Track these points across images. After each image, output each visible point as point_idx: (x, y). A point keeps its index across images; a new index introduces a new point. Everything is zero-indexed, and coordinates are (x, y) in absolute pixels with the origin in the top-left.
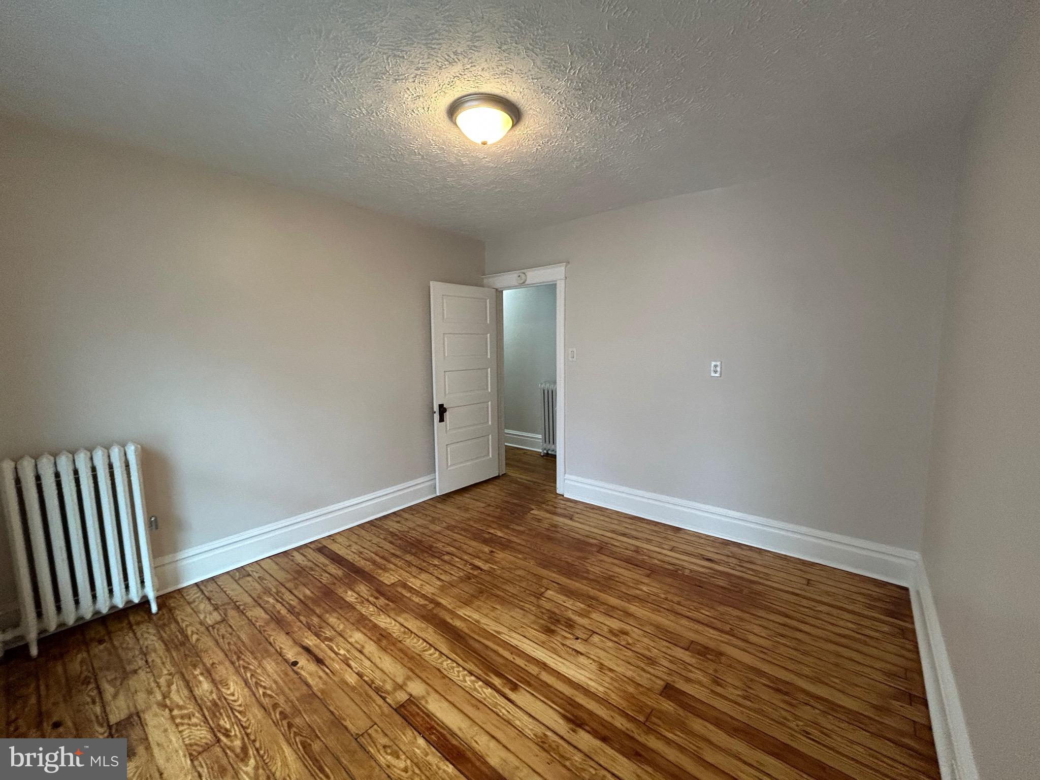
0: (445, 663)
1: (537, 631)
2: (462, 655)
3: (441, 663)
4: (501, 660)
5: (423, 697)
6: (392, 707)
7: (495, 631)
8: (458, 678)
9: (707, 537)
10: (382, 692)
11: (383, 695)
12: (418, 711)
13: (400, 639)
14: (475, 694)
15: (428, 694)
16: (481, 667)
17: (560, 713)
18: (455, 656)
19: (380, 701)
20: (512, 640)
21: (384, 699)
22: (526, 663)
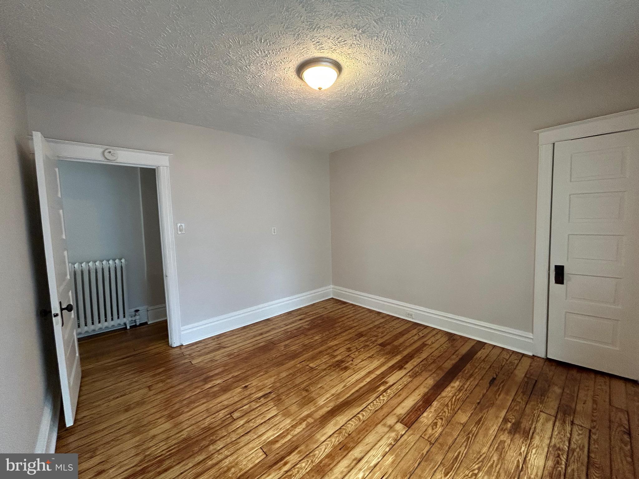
0: (370, 408)
1: (345, 372)
2: (363, 401)
3: (370, 410)
4: (367, 386)
5: (397, 416)
6: (407, 430)
7: (343, 387)
8: (382, 403)
9: (280, 316)
10: (398, 437)
11: (399, 437)
12: (407, 418)
13: (347, 435)
14: (391, 396)
15: (395, 414)
16: (373, 393)
17: (397, 371)
18: (364, 404)
19: (405, 437)
20: (352, 381)
21: (402, 436)
22: (370, 377)
